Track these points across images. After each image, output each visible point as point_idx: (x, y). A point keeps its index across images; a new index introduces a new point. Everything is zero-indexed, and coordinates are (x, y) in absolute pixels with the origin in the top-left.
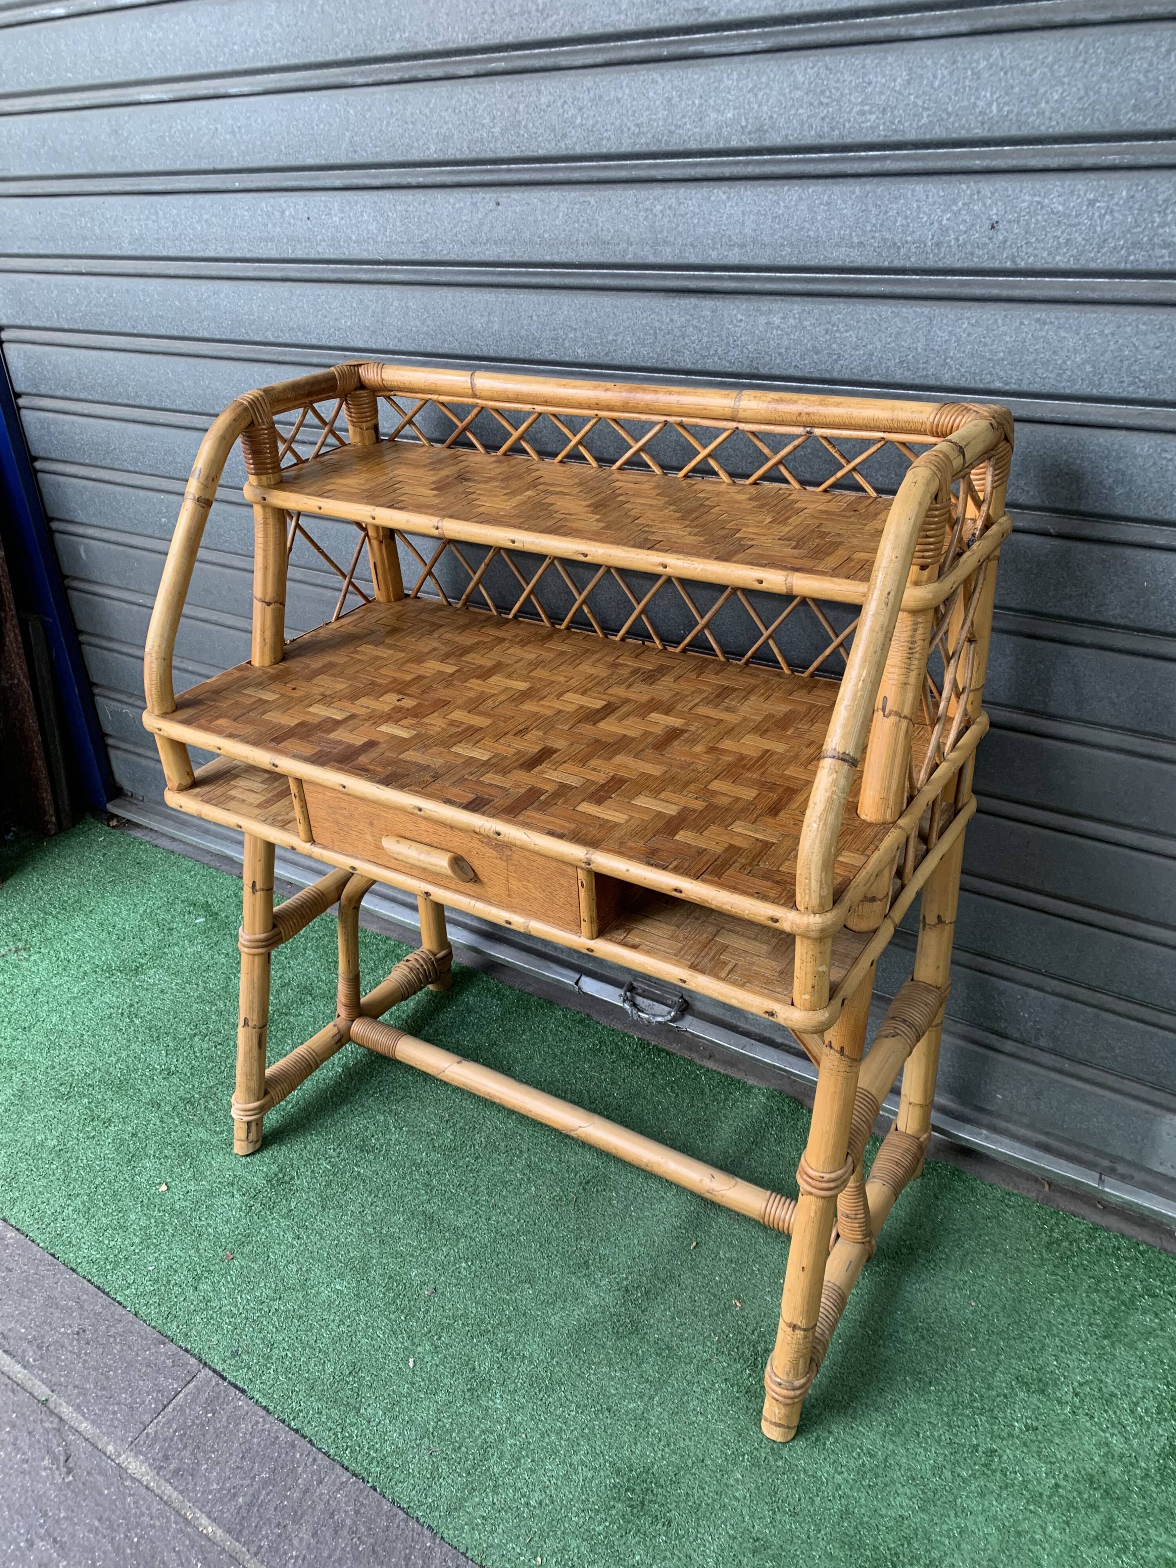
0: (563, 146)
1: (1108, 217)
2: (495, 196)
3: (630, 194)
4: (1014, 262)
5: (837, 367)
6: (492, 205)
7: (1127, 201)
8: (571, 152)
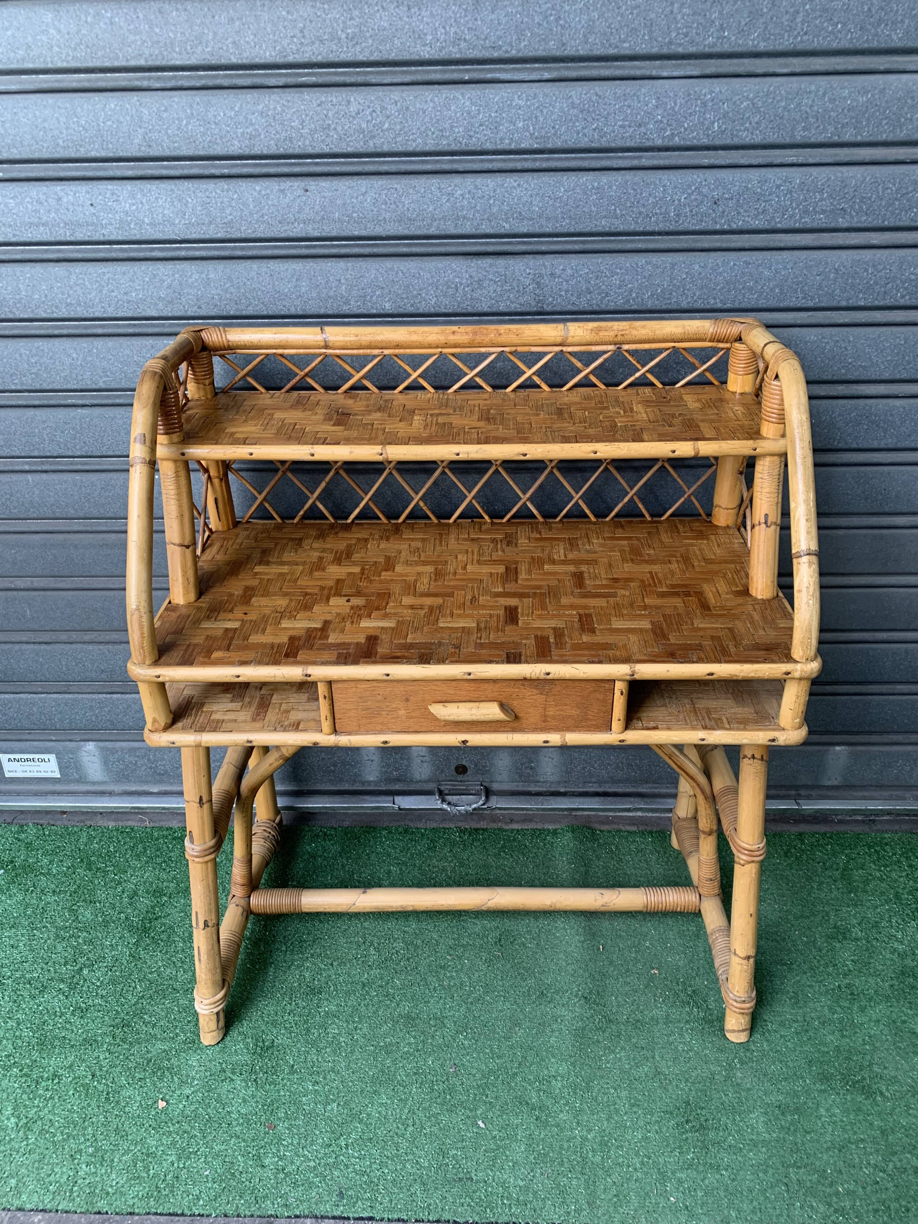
0: (371, 144)
1: (788, 196)
2: (303, 184)
3: (434, 181)
4: (729, 225)
5: (605, 301)
6: (300, 192)
7: (799, 186)
8: (379, 150)
